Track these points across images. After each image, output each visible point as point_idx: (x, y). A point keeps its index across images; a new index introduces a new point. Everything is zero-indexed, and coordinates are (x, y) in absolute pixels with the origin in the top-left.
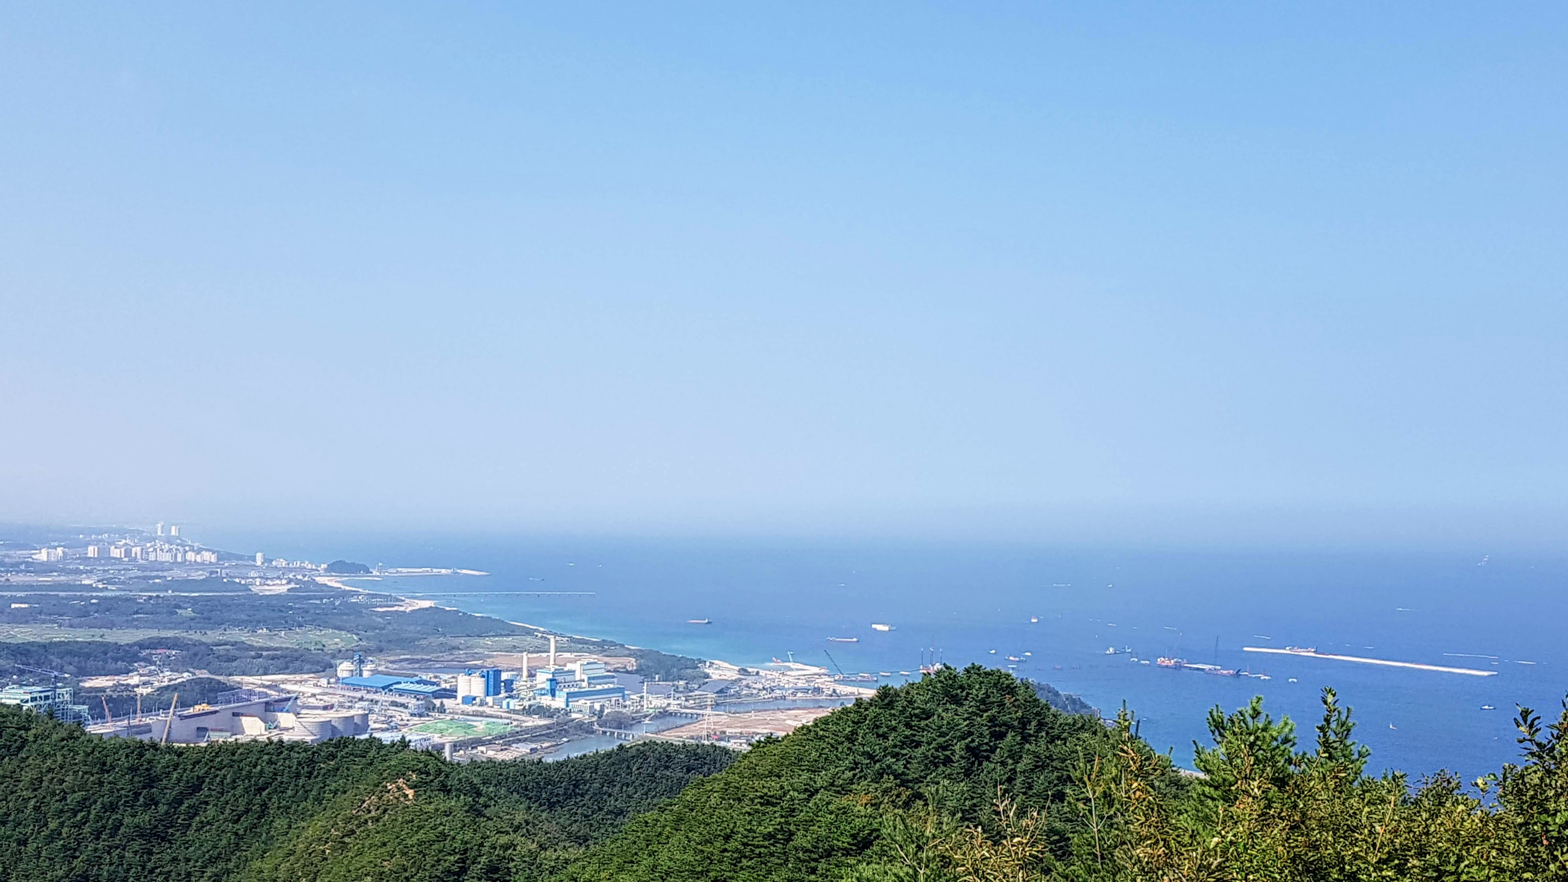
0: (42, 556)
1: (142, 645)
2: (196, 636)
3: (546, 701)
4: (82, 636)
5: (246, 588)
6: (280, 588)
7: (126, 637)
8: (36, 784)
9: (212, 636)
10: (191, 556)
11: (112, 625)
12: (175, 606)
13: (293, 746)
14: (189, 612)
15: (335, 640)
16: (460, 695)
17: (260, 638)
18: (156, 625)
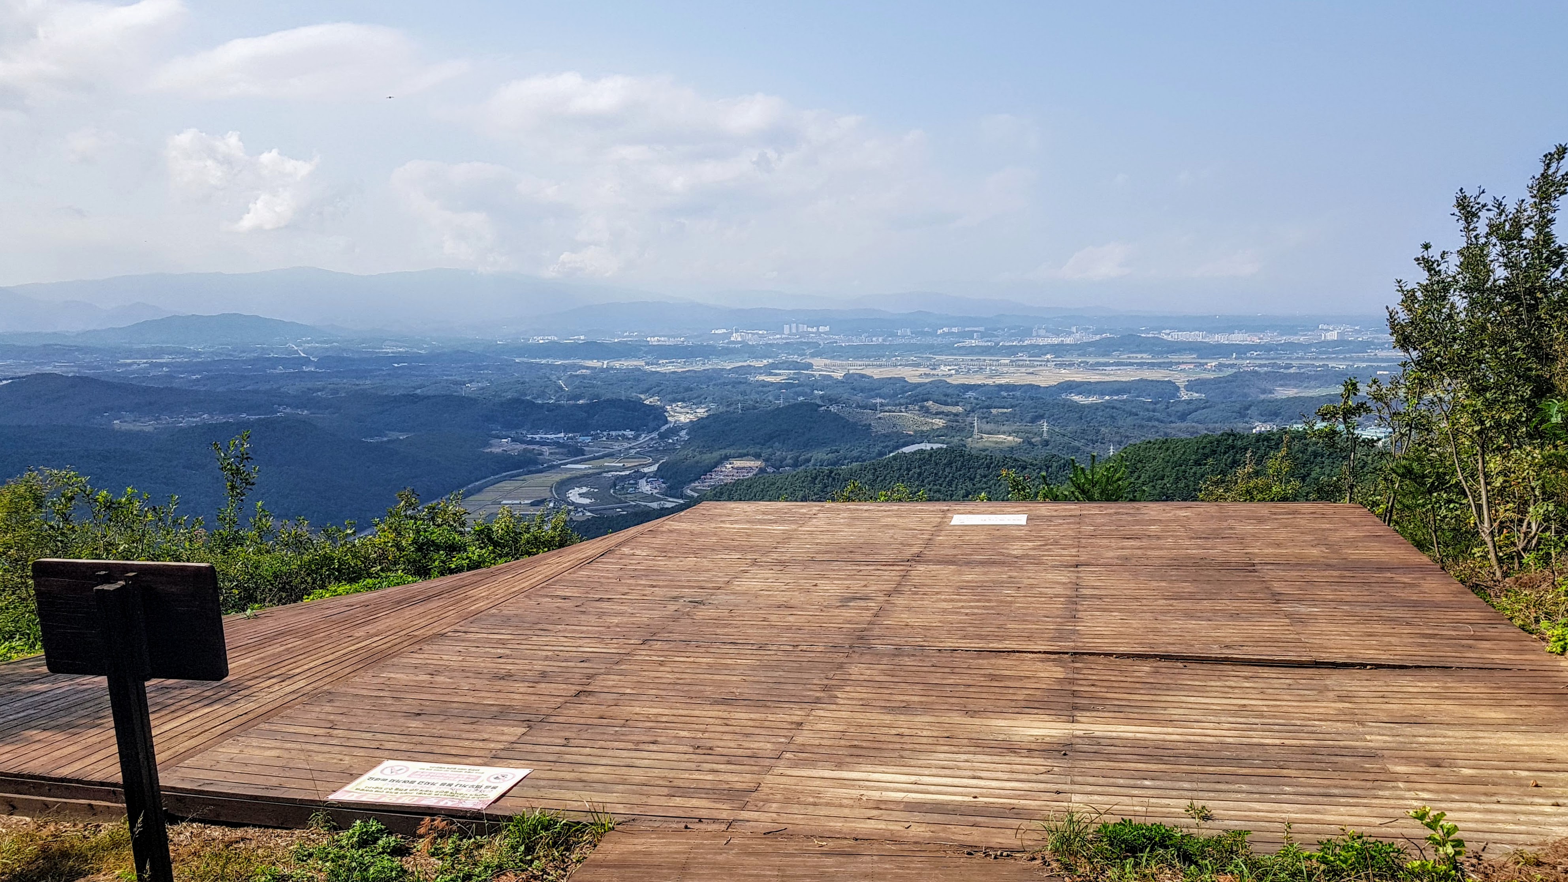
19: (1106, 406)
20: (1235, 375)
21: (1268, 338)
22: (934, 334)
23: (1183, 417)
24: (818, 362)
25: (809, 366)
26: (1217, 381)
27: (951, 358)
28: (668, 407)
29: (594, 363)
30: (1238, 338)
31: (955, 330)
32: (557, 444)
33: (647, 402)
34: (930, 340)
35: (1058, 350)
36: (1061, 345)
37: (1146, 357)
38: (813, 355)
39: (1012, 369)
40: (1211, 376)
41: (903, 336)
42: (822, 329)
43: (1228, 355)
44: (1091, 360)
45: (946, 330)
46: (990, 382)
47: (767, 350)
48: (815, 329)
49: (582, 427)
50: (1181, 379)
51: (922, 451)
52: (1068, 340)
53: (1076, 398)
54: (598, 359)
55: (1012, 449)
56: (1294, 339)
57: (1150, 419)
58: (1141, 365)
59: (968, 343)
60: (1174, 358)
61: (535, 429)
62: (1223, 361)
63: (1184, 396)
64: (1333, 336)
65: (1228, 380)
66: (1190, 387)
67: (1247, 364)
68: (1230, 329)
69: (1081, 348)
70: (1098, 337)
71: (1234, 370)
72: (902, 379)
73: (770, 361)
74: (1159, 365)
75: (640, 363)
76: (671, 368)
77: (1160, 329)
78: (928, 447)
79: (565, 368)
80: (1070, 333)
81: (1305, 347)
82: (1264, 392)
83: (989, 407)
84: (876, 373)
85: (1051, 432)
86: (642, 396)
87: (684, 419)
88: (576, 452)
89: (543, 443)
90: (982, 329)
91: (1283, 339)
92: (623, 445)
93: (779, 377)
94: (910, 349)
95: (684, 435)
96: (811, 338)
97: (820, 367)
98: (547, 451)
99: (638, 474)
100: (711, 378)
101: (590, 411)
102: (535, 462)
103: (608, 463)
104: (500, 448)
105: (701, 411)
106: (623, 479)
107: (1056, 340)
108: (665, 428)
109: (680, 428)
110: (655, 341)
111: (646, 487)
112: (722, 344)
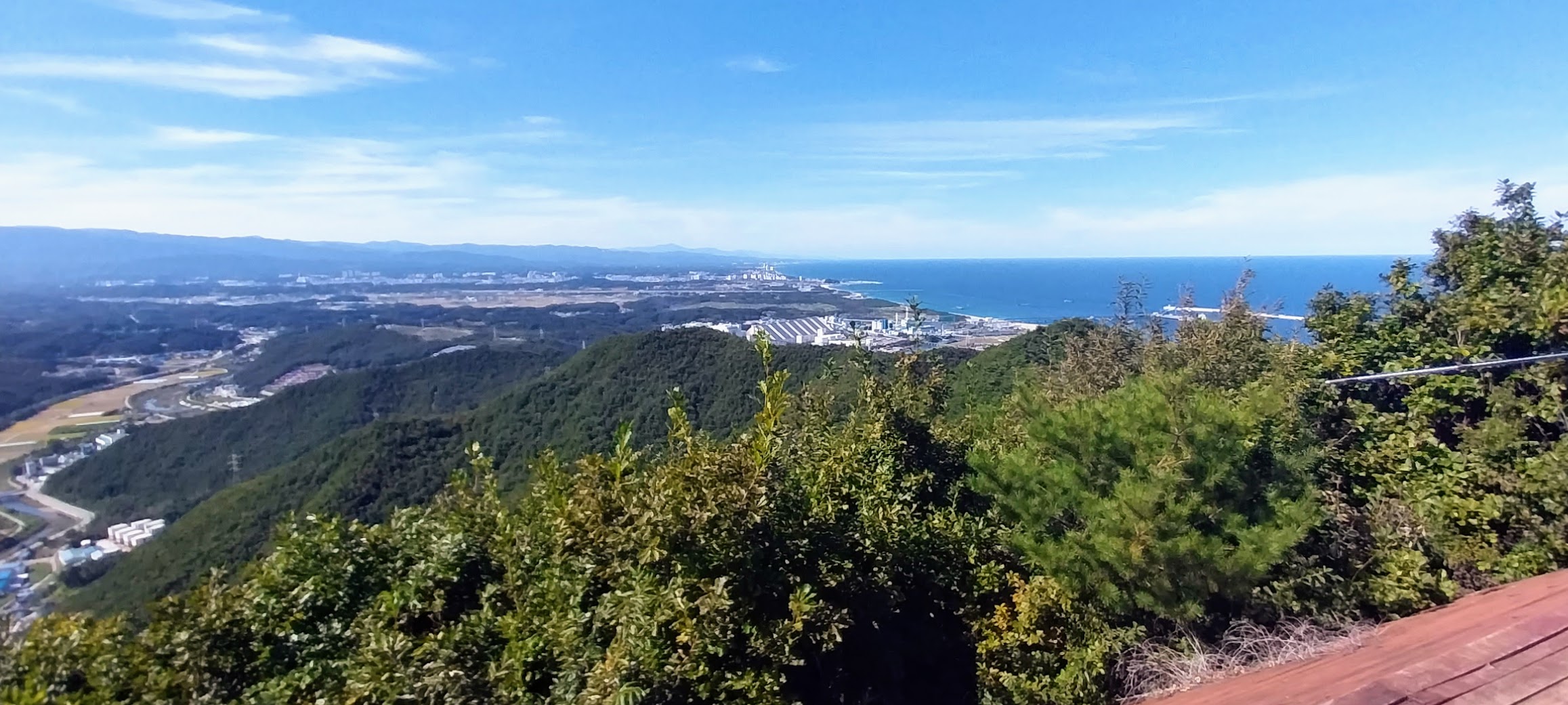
0: (729, 278)
1: (763, 310)
2: (780, 306)
3: (905, 331)
4: (743, 306)
5: (797, 289)
6: (808, 289)
7: (758, 307)
8: (730, 358)
9: (787, 306)
10: (778, 278)
11: (752, 303)
12: (773, 296)
13: (815, 346)
14: (778, 298)
15: (829, 308)
16: (873, 328)
17: (802, 307)
18: (768, 303)
19: (578, 318)
20: (649, 299)
21: (664, 278)
22: (460, 277)
23: (623, 322)
24: (372, 296)
25: (367, 298)
26: (639, 302)
27: (474, 292)
28: (241, 332)
29: (167, 300)
30: (648, 279)
31: (475, 274)
32: (129, 365)
33: (221, 328)
34: (457, 281)
35: (546, 286)
36: (547, 283)
37: (600, 290)
38: (369, 291)
39: (516, 298)
40: (635, 299)
41: (437, 278)
42: (374, 274)
44: (566, 292)
45: (469, 274)
46: (502, 306)
47: (328, 289)
48: (368, 274)
49: (157, 350)
50: (619, 302)
51: (459, 351)
52: (551, 281)
53: (560, 314)
54: (170, 298)
55: (520, 347)
56: (677, 279)
57: (604, 324)
58: (596, 294)
59: (484, 282)
60: (614, 290)
61: (103, 354)
62: (642, 291)
63: (623, 311)
65: (646, 302)
66: (626, 305)
69: (559, 285)
70: (569, 279)
71: (648, 296)
72: (439, 307)
73: (332, 295)
74: (607, 294)
75: (210, 298)
76: (243, 303)
77: (604, 273)
78: (462, 348)
79: (134, 304)
80: (551, 277)
81: (684, 283)
82: (665, 307)
83: (502, 322)
84: (419, 303)
85: (545, 335)
86: (216, 324)
87: (255, 340)
88: (149, 371)
89: (114, 365)
90: (494, 274)
92: (200, 362)
93: (342, 306)
94: (443, 286)
95: (257, 351)
96: (365, 279)
97: (374, 299)
98: (117, 371)
99: (214, 383)
100: (280, 309)
101: (163, 337)
102: (106, 381)
103: (183, 377)
104: (64, 372)
105: (272, 333)
106: (199, 387)
107: (543, 279)
108: (239, 346)
109: (253, 346)
110: (226, 283)
111: (222, 392)
112: (289, 285)
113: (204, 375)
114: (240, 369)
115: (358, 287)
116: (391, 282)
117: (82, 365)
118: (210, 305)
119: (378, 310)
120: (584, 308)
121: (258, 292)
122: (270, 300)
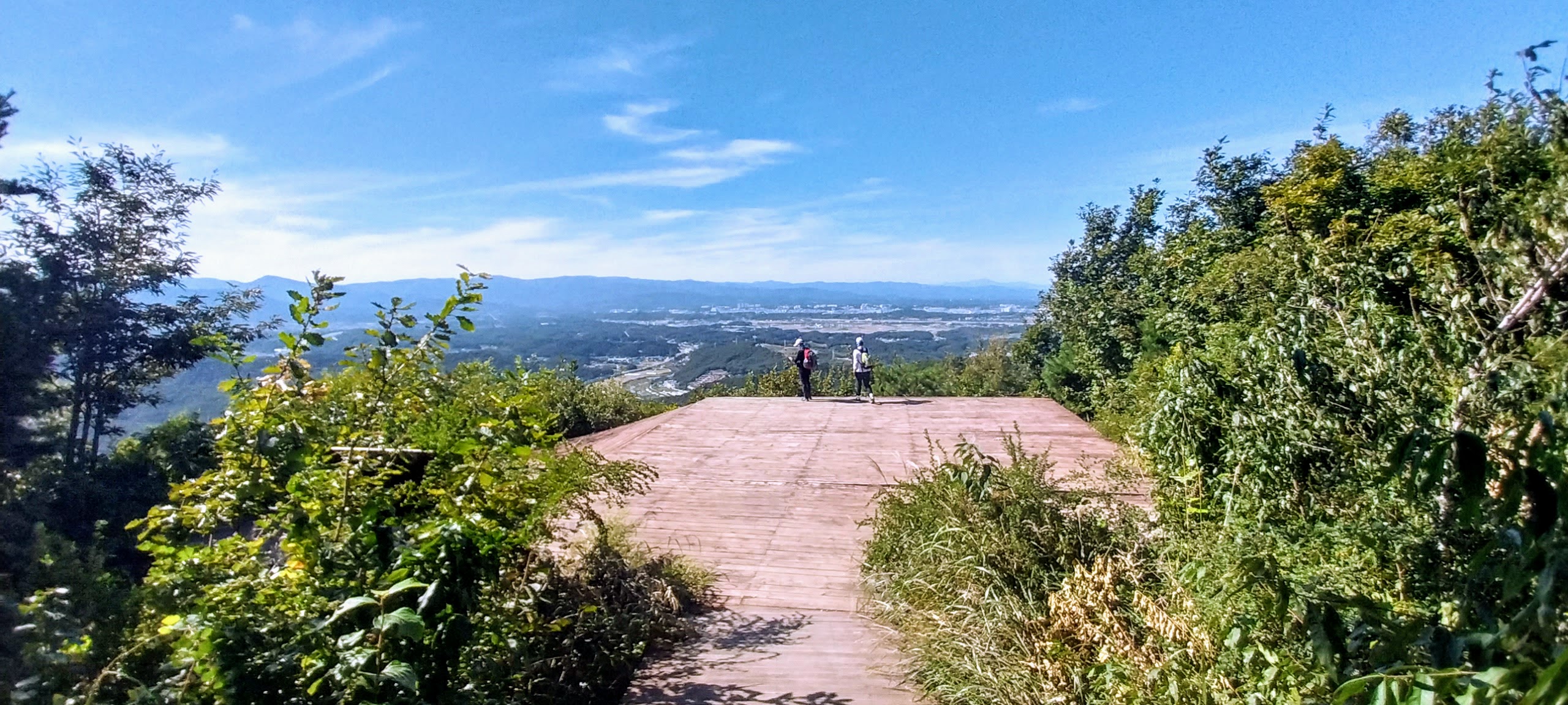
19: (898, 344)
20: (960, 329)
21: (975, 311)
22: (812, 308)
23: (936, 349)
24: (754, 322)
25: (751, 324)
26: (952, 332)
27: (821, 320)
28: (680, 345)
29: (642, 323)
30: (961, 311)
31: (822, 306)
32: (624, 363)
33: (669, 342)
34: (810, 311)
35: (874, 316)
36: (875, 314)
37: (917, 320)
38: (753, 319)
39: (851, 326)
40: (948, 329)
41: (797, 310)
42: (757, 306)
43: (956, 319)
44: (890, 321)
45: (818, 306)
46: (839, 332)
47: (729, 317)
48: (753, 306)
49: (638, 355)
50: (934, 331)
52: (879, 312)
53: (883, 340)
54: (645, 321)
56: (988, 312)
57: (920, 350)
58: (914, 324)
59: (829, 312)
60: (930, 320)
61: (611, 356)
62: (954, 322)
63: (937, 339)
64: (1007, 310)
65: (957, 332)
66: (939, 334)
67: (966, 323)
68: (956, 307)
69: (885, 316)
70: (893, 311)
71: (960, 327)
73: (731, 321)
74: (924, 324)
75: (665, 322)
76: (681, 325)
77: (922, 307)
79: (627, 325)
80: (879, 309)
81: (994, 316)
82: (974, 337)
83: (840, 344)
84: (784, 328)
86: (667, 339)
87: (687, 351)
88: (633, 368)
89: (616, 363)
90: (836, 306)
91: (983, 312)
92: (657, 363)
93: (735, 329)
94: (799, 315)
95: (687, 358)
96: (751, 310)
97: (756, 324)
98: (618, 366)
99: (664, 378)
100: (701, 329)
101: (640, 346)
102: (612, 373)
103: (649, 373)
104: (594, 365)
105: (696, 346)
106: (657, 380)
107: (872, 311)
108: (678, 355)
109: (685, 355)
110: (673, 311)
111: (668, 385)
112: (707, 313)
113: (660, 372)
114: (678, 370)
115: (744, 315)
116: (767, 311)
117: (601, 362)
118: (664, 325)
119: (758, 332)
120: (904, 335)
121: (690, 318)
122: (696, 323)
